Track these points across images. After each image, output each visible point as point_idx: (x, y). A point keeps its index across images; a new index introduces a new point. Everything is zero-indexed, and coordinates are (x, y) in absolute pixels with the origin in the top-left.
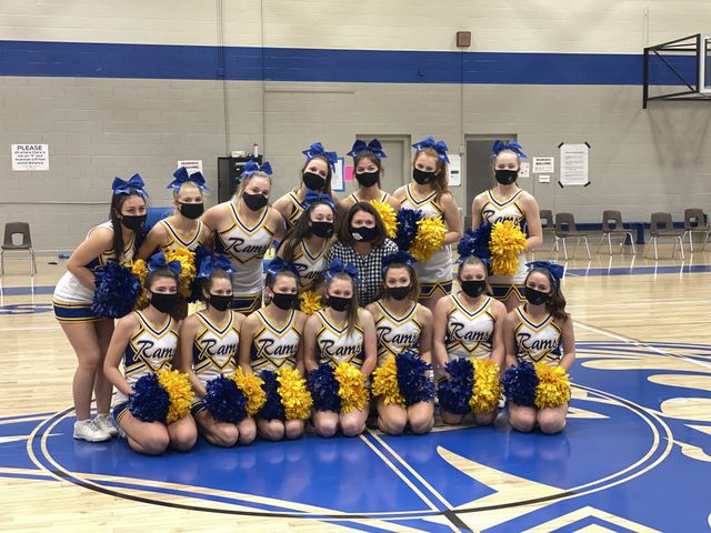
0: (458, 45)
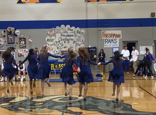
0: (152, 16)
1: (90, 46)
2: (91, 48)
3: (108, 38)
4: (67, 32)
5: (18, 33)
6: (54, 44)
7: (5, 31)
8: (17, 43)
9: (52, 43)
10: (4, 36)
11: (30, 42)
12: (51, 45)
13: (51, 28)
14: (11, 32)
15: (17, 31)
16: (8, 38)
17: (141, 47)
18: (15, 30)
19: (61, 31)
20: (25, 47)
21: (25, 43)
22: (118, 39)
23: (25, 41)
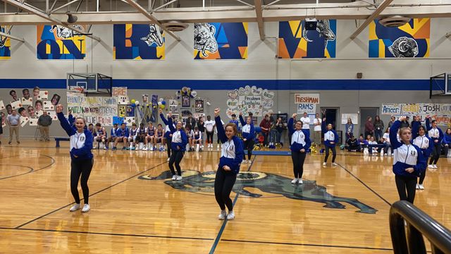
1: (279, 112)
2: (281, 114)
3: (302, 103)
4: (252, 95)
5: (194, 94)
6: (236, 109)
7: (179, 92)
8: (193, 106)
9: (234, 107)
10: (178, 98)
11: (208, 105)
12: (233, 110)
13: (233, 89)
14: (186, 93)
15: (194, 92)
16: (183, 100)
17: (343, 115)
18: (191, 90)
19: (245, 93)
20: (202, 111)
21: (202, 107)
22: (315, 105)
23: (202, 104)
